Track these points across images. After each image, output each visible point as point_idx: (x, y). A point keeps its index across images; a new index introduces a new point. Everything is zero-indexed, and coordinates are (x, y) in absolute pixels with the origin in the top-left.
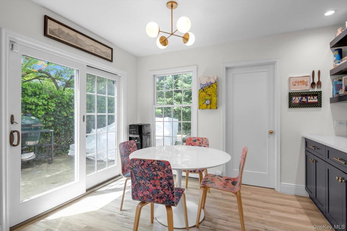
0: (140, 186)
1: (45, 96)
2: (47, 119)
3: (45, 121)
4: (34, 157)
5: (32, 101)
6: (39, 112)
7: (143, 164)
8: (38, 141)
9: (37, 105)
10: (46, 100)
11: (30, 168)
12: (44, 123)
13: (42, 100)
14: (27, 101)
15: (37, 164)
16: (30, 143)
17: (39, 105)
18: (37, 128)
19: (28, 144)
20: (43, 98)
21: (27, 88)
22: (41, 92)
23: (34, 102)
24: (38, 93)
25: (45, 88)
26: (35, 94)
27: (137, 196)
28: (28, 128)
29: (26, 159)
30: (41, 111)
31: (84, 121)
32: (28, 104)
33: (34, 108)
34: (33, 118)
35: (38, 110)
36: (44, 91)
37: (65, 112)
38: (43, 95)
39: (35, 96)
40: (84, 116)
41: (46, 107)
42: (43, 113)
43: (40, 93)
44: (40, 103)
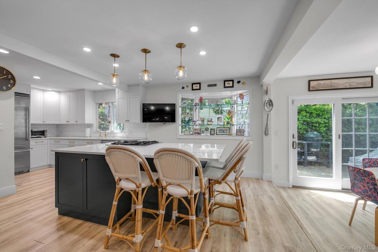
0: (355, 185)
1: (326, 116)
2: (328, 134)
3: (326, 135)
4: (315, 160)
5: (316, 121)
6: (321, 129)
7: (354, 170)
8: (319, 149)
9: (320, 124)
10: (327, 119)
11: (313, 166)
12: (326, 136)
13: (323, 120)
14: (313, 121)
15: (318, 165)
16: (313, 150)
17: (321, 123)
18: (318, 140)
19: (312, 150)
20: (325, 118)
21: (313, 112)
22: (324, 114)
23: (317, 121)
24: (321, 114)
25: (327, 110)
26: (318, 115)
27: (354, 191)
28: (312, 140)
29: (310, 160)
30: (323, 128)
31: (339, 138)
32: (314, 123)
33: (318, 125)
34: (315, 133)
35: (321, 127)
36: (326, 112)
37: (345, 128)
38: (324, 116)
39: (319, 117)
40: (339, 135)
41: (327, 125)
42: (325, 129)
43: (322, 114)
44: (322, 122)
